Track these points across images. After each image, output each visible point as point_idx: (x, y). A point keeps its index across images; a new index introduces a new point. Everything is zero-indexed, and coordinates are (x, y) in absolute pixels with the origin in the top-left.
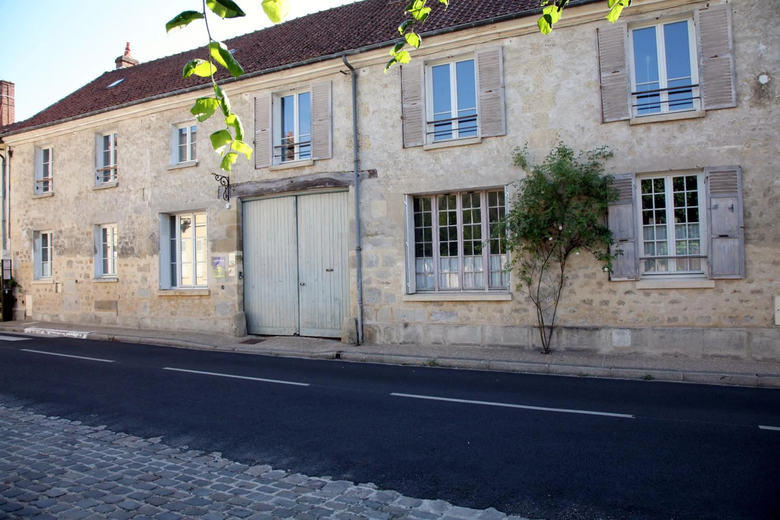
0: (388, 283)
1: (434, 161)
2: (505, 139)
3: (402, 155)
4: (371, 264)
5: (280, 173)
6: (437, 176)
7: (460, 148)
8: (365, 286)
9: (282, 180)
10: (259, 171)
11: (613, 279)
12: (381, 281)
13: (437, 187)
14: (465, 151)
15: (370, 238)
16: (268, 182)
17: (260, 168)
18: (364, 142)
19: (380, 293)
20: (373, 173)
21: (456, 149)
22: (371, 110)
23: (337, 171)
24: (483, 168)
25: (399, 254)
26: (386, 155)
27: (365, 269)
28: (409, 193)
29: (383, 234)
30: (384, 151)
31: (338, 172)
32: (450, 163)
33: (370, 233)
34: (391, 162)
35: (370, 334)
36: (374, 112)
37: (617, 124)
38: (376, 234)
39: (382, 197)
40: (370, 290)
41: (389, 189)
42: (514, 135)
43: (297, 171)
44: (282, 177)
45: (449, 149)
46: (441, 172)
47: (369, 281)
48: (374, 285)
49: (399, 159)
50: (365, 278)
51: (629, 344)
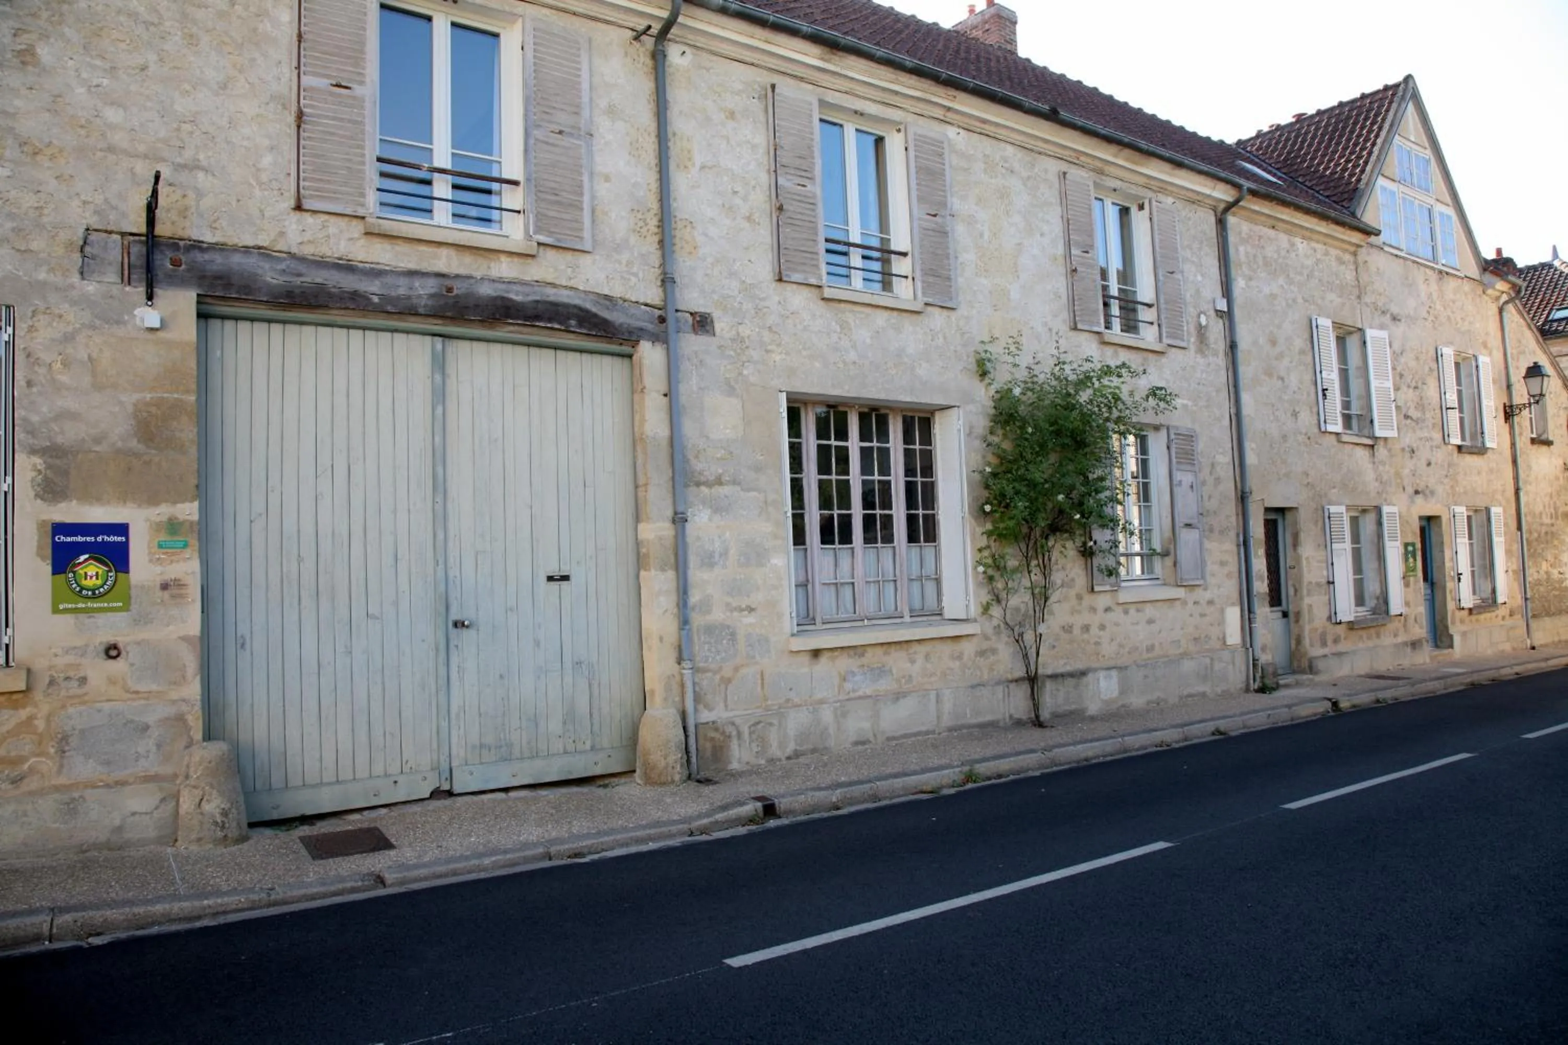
0: (751, 610)
1: (839, 330)
2: (954, 315)
3: (773, 293)
4: (709, 561)
5: (403, 248)
6: (844, 362)
7: (886, 314)
8: (697, 620)
9: (412, 274)
10: (309, 219)
11: (1096, 588)
12: (734, 605)
13: (847, 387)
14: (893, 321)
15: (703, 488)
16: (348, 267)
17: (315, 212)
18: (682, 234)
19: (733, 635)
20: (702, 323)
21: (879, 312)
22: (698, 159)
23: (606, 292)
24: (924, 365)
25: (776, 537)
26: (735, 284)
27: (696, 574)
28: (789, 390)
29: (735, 482)
30: (732, 274)
31: (607, 297)
32: (868, 341)
33: (703, 479)
34: (748, 306)
35: (714, 747)
36: (703, 167)
37: (1087, 334)
38: (719, 482)
39: (730, 390)
40: (709, 629)
41: (745, 372)
42: (966, 314)
43: (468, 259)
44: (412, 266)
45: (868, 310)
46: (852, 356)
47: (706, 605)
48: (718, 615)
49: (766, 304)
50: (694, 598)
51: (1116, 694)
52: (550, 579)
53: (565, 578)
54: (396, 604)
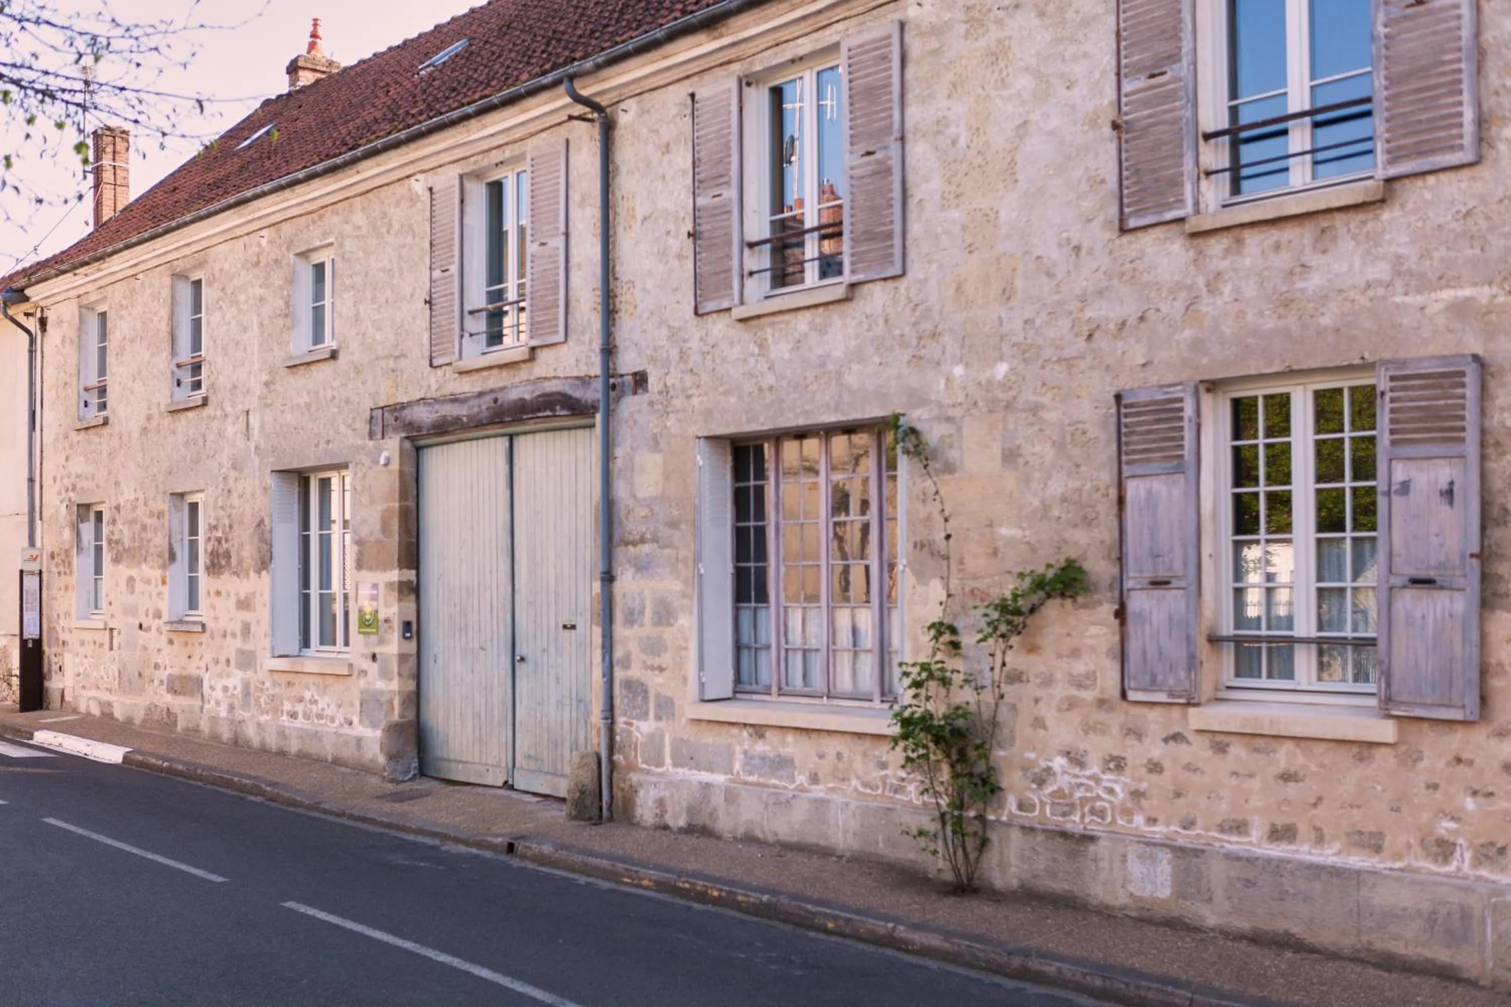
0: (661, 669)
1: (756, 350)
2: (903, 284)
3: (694, 329)
4: (631, 619)
5: (475, 377)
6: (760, 389)
7: (807, 315)
8: (619, 674)
9: (481, 394)
10: (440, 372)
11: (1132, 696)
12: (649, 663)
13: (761, 419)
14: (818, 320)
15: (631, 548)
16: (455, 400)
17: (440, 366)
18: (625, 298)
19: (646, 692)
20: (640, 380)
21: (800, 315)
22: (640, 213)
23: (575, 374)
24: (855, 367)
25: (684, 595)
26: (664, 331)
27: (620, 630)
28: (706, 434)
29: (655, 540)
30: (661, 323)
31: (577, 378)
32: (787, 356)
33: (631, 538)
34: (674, 353)
35: (624, 797)
36: (645, 219)
37: (1158, 232)
38: (643, 540)
39: (655, 444)
40: (629, 684)
41: (669, 424)
42: (921, 276)
43: (505, 373)
44: (479, 389)
45: (787, 317)
46: (770, 379)
47: (627, 663)
48: (635, 672)
49: (688, 345)
50: (618, 653)
51: (1165, 892)
52: (565, 627)
53: (573, 627)
54: (492, 639)
